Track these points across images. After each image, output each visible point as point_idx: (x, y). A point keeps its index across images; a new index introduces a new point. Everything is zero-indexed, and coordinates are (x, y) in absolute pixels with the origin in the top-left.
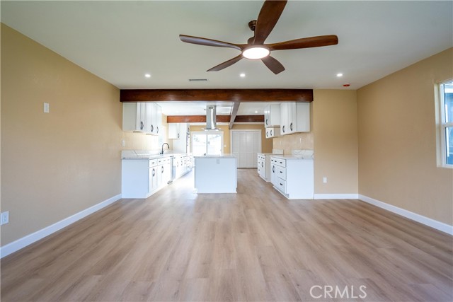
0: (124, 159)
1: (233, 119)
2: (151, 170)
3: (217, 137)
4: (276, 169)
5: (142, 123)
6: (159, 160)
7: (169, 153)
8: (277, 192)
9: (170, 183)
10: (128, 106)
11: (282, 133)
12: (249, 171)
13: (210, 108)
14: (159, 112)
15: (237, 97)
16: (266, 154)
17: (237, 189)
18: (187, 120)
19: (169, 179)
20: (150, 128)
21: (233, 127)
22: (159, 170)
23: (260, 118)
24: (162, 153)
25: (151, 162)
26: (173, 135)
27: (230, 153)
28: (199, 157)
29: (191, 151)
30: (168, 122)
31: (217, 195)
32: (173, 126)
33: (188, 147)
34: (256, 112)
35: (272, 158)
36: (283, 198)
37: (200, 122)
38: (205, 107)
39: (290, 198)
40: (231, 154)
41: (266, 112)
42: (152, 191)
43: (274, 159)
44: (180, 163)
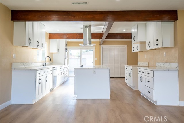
0: (14, 69)
1: (104, 36)
2: (38, 79)
3: (87, 51)
4: (143, 79)
5: (30, 39)
6: (44, 70)
7: (50, 64)
8: (145, 99)
9: (52, 90)
10: (17, 25)
11: (148, 48)
12: (117, 80)
13: (86, 27)
14: (43, 30)
15: (110, 18)
16: (133, 66)
17: (111, 96)
18: (65, 37)
19: (51, 87)
20: (36, 44)
21: (104, 43)
22: (43, 79)
23: (128, 36)
24: (45, 65)
25: (38, 72)
26: (54, 50)
27: (100, 65)
28: (78, 69)
29: (68, 63)
30: (49, 39)
31: (94, 101)
32: (54, 42)
33: (66, 60)
34: (124, 30)
35: (139, 70)
36: (151, 105)
37: (77, 38)
38: (82, 26)
39: (158, 104)
40: (102, 66)
41: (133, 31)
42: (39, 98)
43: (142, 70)
44: (60, 73)
